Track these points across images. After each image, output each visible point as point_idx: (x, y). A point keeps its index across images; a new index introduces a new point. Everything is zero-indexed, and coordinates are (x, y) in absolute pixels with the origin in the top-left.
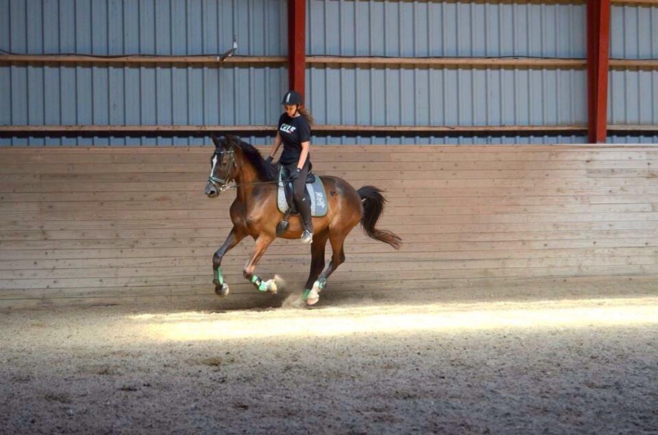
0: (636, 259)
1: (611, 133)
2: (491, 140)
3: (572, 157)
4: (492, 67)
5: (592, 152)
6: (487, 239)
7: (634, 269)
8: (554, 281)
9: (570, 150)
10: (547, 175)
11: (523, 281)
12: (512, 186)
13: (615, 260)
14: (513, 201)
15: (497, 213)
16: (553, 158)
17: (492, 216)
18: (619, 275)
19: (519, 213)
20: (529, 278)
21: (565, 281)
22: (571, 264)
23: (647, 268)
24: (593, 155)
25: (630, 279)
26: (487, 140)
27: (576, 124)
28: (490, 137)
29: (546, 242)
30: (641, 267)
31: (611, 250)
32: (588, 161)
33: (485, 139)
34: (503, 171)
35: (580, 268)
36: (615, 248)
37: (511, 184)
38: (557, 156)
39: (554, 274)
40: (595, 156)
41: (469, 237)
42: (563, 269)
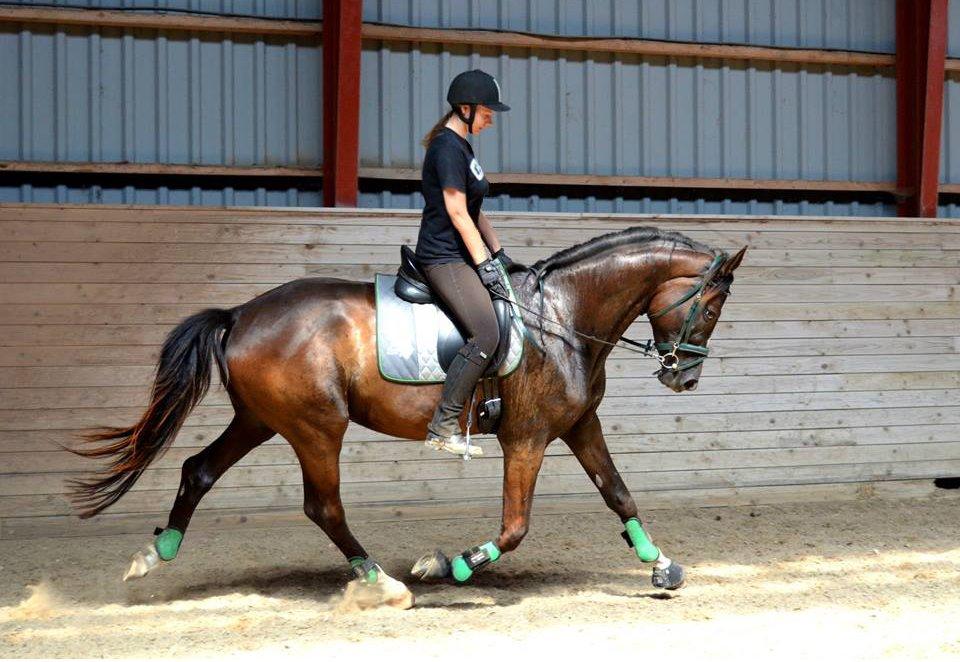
0: (415, 466)
1: (373, 186)
2: (99, 195)
3: (272, 235)
5: (321, 227)
6: (58, 424)
7: (410, 491)
8: (218, 521)
9: (268, 220)
10: (211, 277)
11: (142, 521)
12: (125, 300)
13: (363, 471)
14: (124, 335)
15: (83, 363)
16: (227, 237)
17: (70, 369)
18: (372, 505)
19: (137, 363)
20: (156, 516)
21: (244, 520)
22: (259, 482)
23: (438, 488)
24: (324, 231)
25: (399, 514)
26: (91, 194)
27: (299, 165)
29: (201, 431)
30: (425, 484)
31: (357, 447)
32: (309, 246)
33: (87, 192)
34: (104, 265)
35: (280, 490)
36: (364, 443)
37: (123, 297)
38: (236, 233)
39: (217, 506)
40: (325, 236)
41: (11, 421)
42: (240, 494)
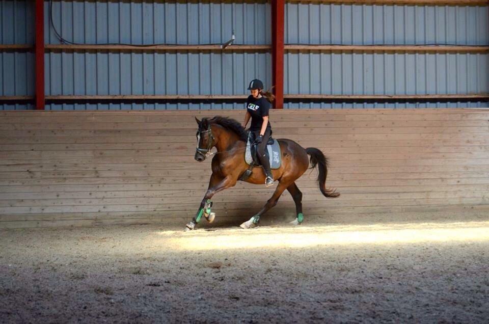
4: (419, 52)
28: (418, 103)
